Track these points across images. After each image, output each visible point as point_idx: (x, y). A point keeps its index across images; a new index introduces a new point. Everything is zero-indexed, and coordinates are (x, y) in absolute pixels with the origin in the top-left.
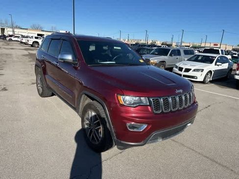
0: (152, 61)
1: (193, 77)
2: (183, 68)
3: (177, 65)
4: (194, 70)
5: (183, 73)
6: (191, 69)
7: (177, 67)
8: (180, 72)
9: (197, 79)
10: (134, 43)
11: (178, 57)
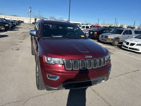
0: (109, 37)
1: (136, 49)
2: (129, 43)
3: (126, 40)
4: (137, 45)
5: (129, 46)
6: (135, 44)
7: (125, 42)
8: (127, 46)
9: (139, 51)
10: (108, 26)
11: (130, 35)
